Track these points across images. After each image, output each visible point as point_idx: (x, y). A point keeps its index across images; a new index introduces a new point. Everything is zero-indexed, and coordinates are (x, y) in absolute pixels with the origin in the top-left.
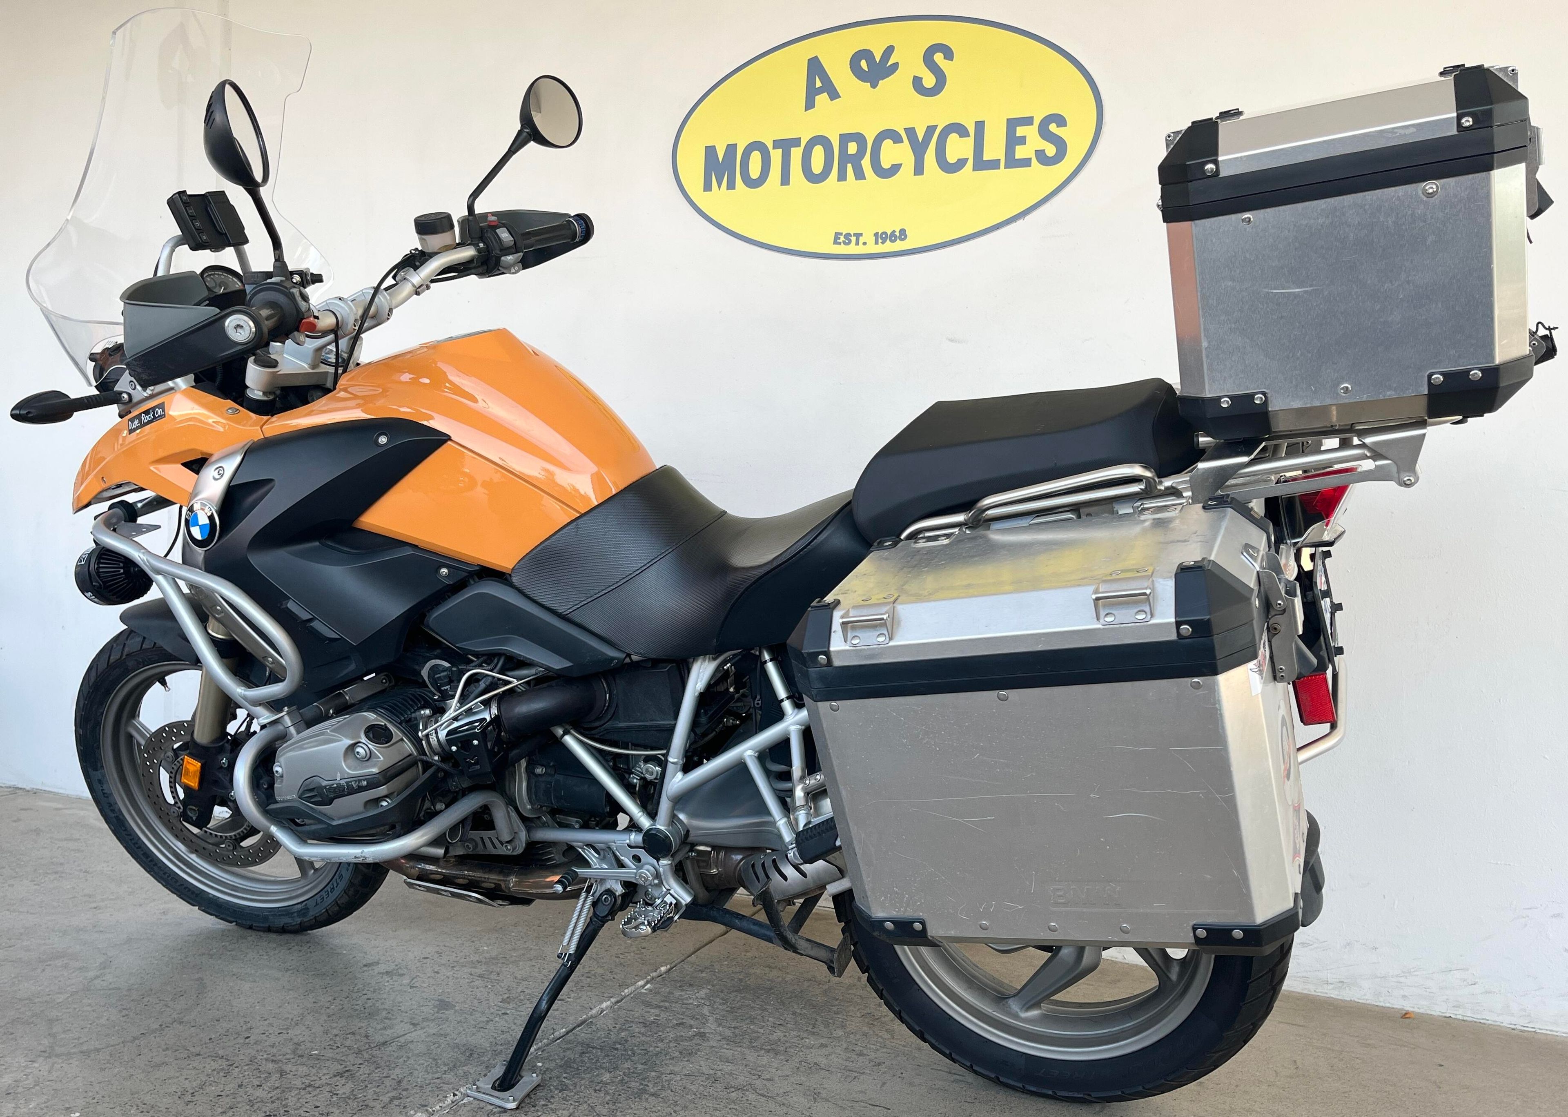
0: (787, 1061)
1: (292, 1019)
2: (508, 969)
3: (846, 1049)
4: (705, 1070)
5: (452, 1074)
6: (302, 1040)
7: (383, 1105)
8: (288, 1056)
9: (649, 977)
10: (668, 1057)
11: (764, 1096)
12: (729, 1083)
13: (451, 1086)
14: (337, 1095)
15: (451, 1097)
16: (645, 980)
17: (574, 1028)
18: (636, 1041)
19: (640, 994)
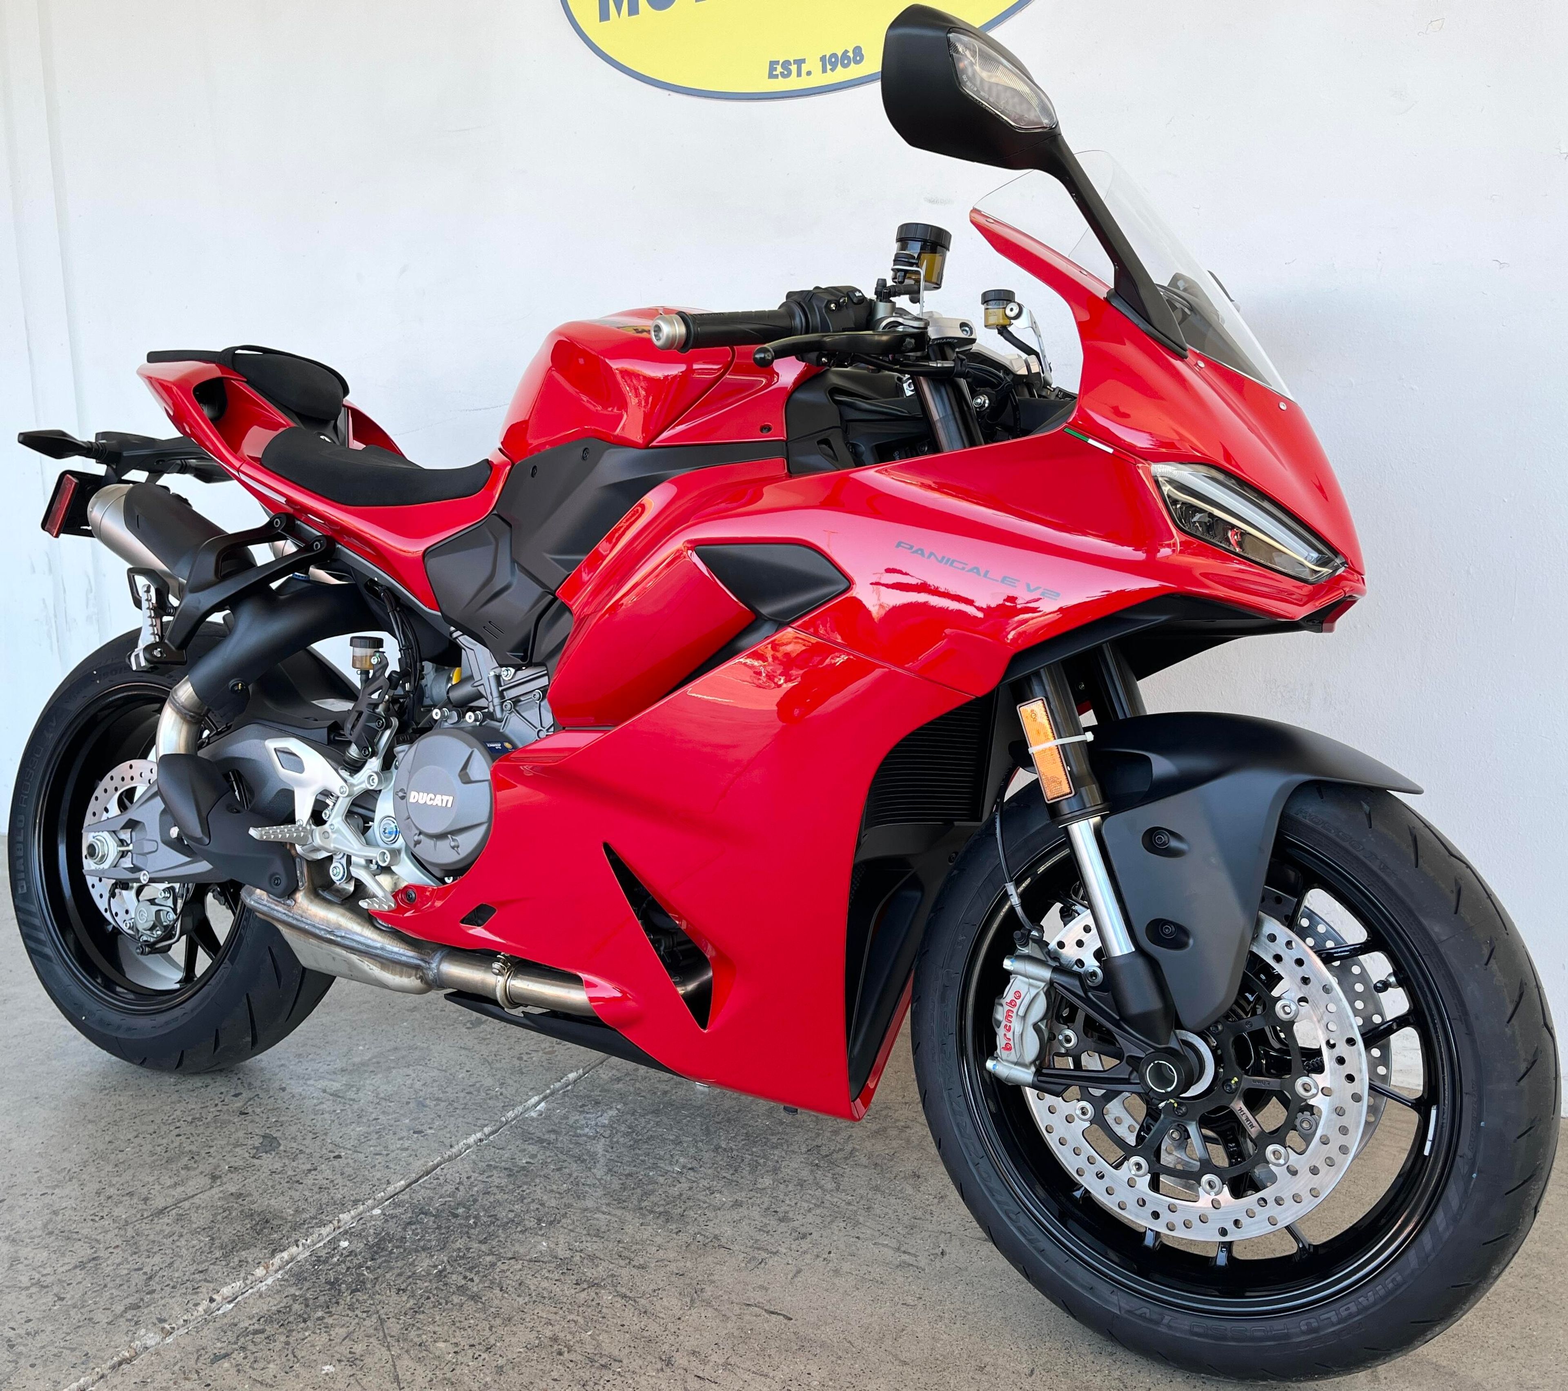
0: (677, 1233)
1: (69, 1171)
3: (766, 1211)
4: (560, 1252)
5: (224, 1263)
6: (64, 1205)
7: (110, 1319)
8: (34, 1233)
9: (548, 1091)
10: (519, 1229)
11: (624, 1296)
12: (584, 1274)
13: (212, 1286)
14: (62, 1299)
15: (206, 1303)
16: (541, 1096)
17: (420, 1178)
18: (486, 1201)
19: (525, 1120)
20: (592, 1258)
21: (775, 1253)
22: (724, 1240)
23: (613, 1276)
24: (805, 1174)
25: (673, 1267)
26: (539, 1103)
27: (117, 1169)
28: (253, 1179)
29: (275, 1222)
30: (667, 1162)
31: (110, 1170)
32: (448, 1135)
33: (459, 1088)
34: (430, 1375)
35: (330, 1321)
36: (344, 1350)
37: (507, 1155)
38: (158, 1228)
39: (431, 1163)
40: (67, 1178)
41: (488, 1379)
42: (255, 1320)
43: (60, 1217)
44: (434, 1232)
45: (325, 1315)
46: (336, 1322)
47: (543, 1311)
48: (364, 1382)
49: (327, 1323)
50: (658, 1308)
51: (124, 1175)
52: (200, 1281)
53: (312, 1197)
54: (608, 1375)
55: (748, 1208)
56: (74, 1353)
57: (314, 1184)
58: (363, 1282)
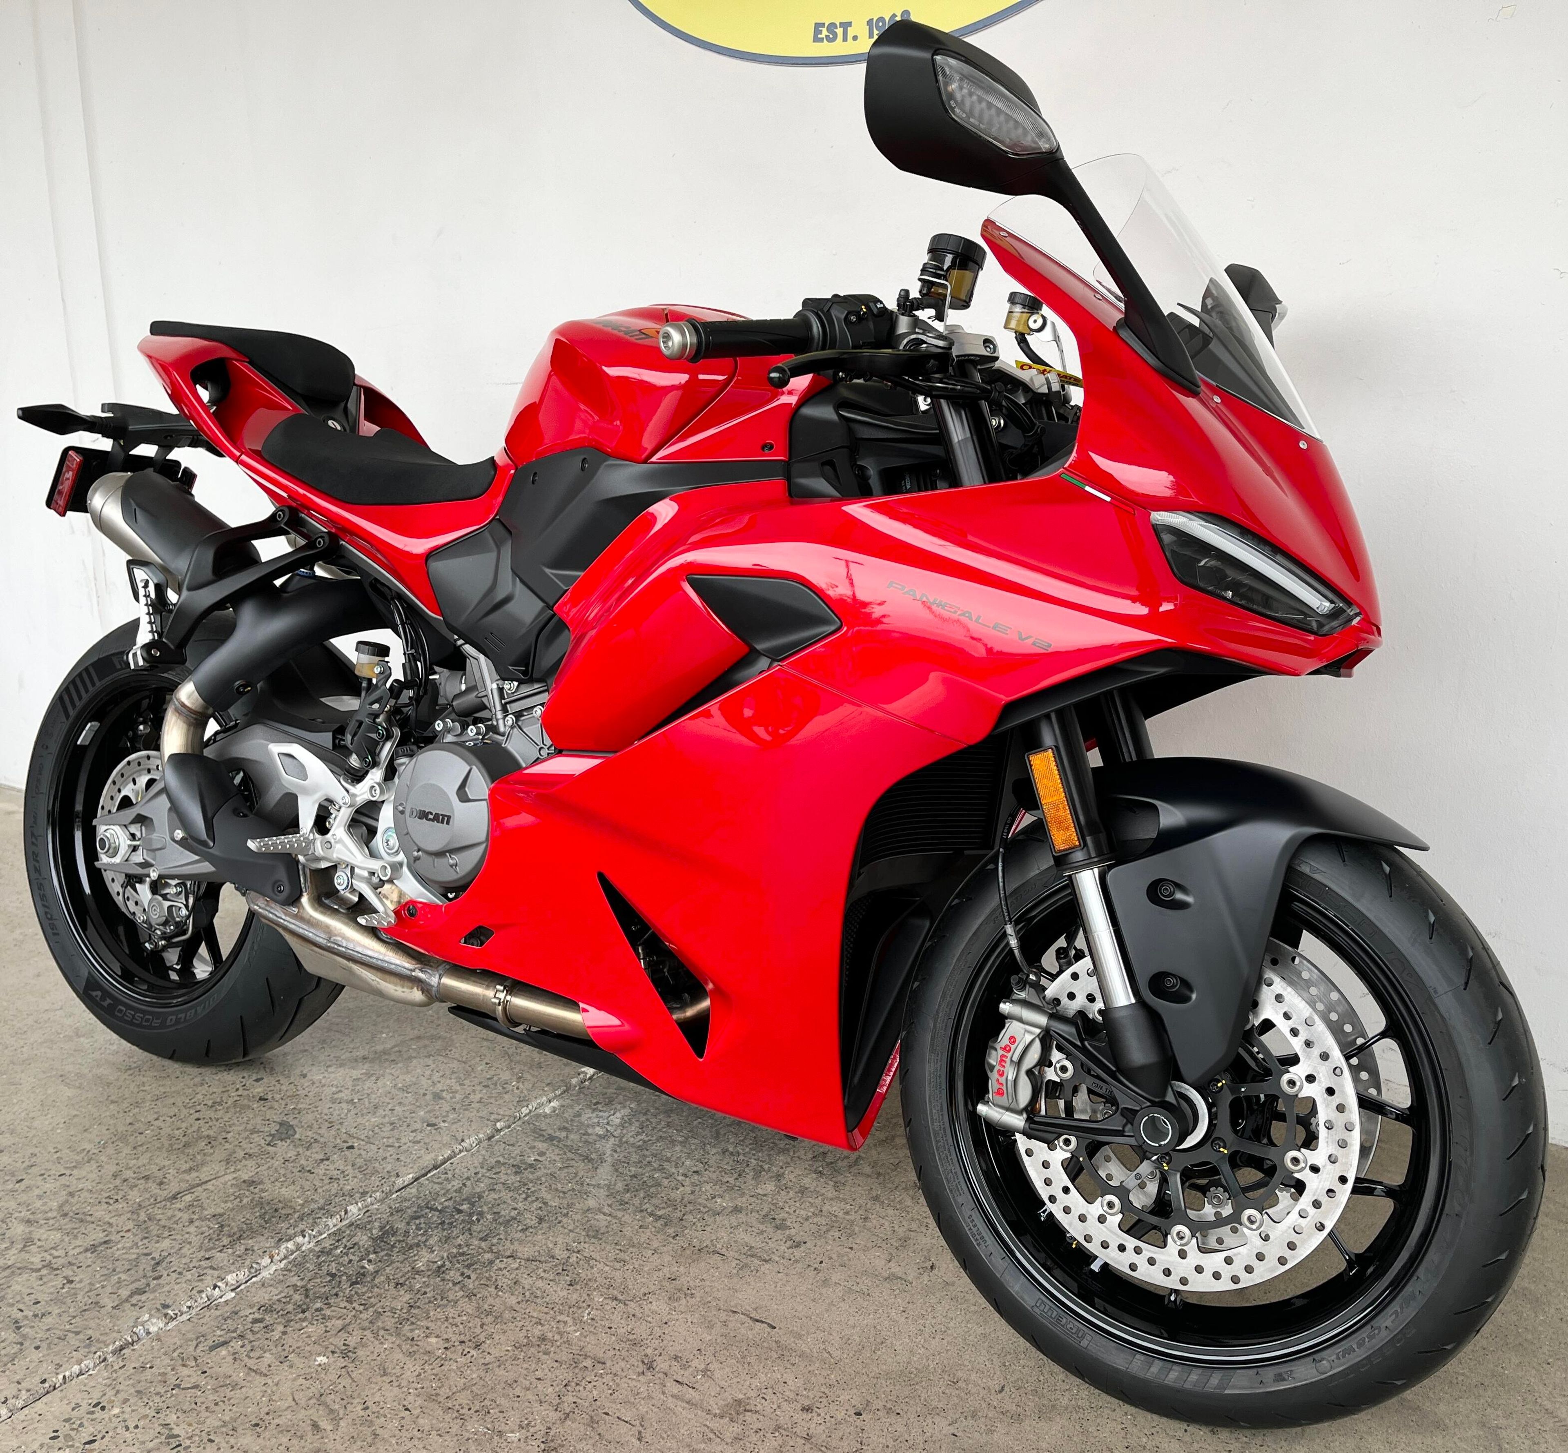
0: (674, 1237)
1: (89, 1151)
2: (393, 1071)
3: (766, 1216)
4: (557, 1252)
5: (230, 1251)
6: (80, 1186)
7: (115, 1304)
8: (50, 1215)
9: (564, 1087)
10: (520, 1227)
11: (616, 1299)
12: (579, 1274)
13: (216, 1273)
14: (72, 1282)
15: (210, 1289)
16: (557, 1092)
17: (429, 1171)
18: (493, 1198)
19: (538, 1116)
20: (588, 1258)
21: (769, 1260)
22: (719, 1246)
23: (607, 1278)
24: (808, 1181)
25: (666, 1271)
26: (553, 1099)
27: (135, 1151)
28: (266, 1167)
29: (283, 1212)
30: (673, 1163)
31: (128, 1152)
32: (461, 1130)
33: (476, 1081)
34: (419, 1370)
35: (328, 1312)
36: (338, 1342)
37: (517, 1151)
38: (170, 1213)
39: (441, 1158)
40: (86, 1159)
41: (474, 1376)
42: (255, 1309)
43: (76, 1197)
44: (437, 1227)
45: (324, 1307)
46: (334, 1314)
47: (534, 1310)
48: (355, 1374)
49: (324, 1315)
50: (647, 1312)
51: (141, 1158)
52: (206, 1268)
53: (322, 1187)
54: (590, 1376)
55: (747, 1214)
56: (78, 1337)
57: (325, 1175)
58: (364, 1275)
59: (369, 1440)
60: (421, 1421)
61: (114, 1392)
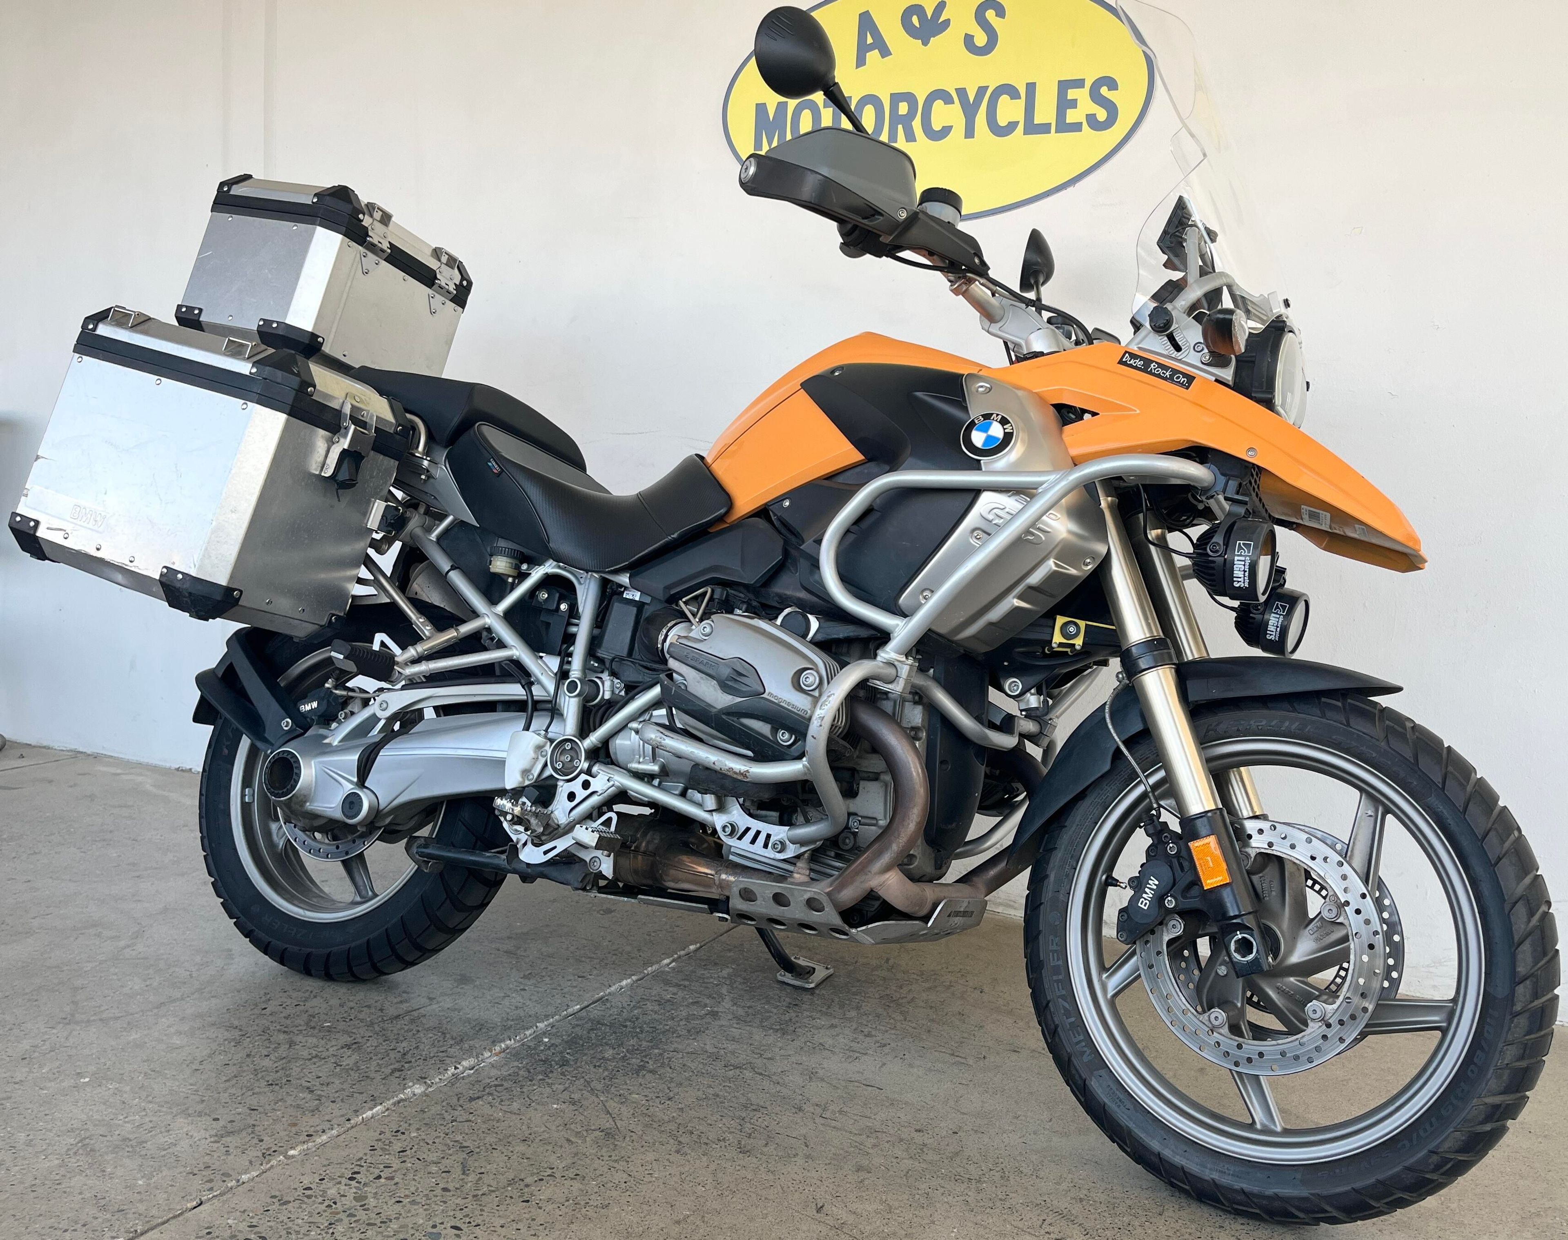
0: (792, 1041)
1: (311, 992)
3: (855, 1030)
4: (709, 1048)
5: (458, 1047)
6: (317, 1011)
7: (382, 1077)
8: (300, 1028)
9: (676, 956)
10: (674, 1036)
12: (729, 1061)
14: (341, 1066)
15: (452, 1071)
16: (671, 959)
18: (647, 1019)
19: (663, 972)
20: (733, 1053)
21: (866, 1054)
22: (827, 1046)
23: (750, 1063)
24: (880, 1010)
25: (793, 1059)
26: (670, 963)
29: (488, 1026)
33: (606, 951)
34: (632, 1111)
35: (550, 1081)
37: (654, 992)
38: (399, 1026)
41: (674, 1114)
42: (493, 1079)
45: (544, 1078)
46: (554, 1082)
48: (585, 1113)
49: (547, 1082)
52: (443, 1057)
53: (511, 1012)
54: (758, 1115)
57: (510, 1005)
58: (567, 1061)
59: (612, 1147)
60: (644, 1137)
61: (407, 1125)
